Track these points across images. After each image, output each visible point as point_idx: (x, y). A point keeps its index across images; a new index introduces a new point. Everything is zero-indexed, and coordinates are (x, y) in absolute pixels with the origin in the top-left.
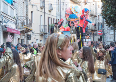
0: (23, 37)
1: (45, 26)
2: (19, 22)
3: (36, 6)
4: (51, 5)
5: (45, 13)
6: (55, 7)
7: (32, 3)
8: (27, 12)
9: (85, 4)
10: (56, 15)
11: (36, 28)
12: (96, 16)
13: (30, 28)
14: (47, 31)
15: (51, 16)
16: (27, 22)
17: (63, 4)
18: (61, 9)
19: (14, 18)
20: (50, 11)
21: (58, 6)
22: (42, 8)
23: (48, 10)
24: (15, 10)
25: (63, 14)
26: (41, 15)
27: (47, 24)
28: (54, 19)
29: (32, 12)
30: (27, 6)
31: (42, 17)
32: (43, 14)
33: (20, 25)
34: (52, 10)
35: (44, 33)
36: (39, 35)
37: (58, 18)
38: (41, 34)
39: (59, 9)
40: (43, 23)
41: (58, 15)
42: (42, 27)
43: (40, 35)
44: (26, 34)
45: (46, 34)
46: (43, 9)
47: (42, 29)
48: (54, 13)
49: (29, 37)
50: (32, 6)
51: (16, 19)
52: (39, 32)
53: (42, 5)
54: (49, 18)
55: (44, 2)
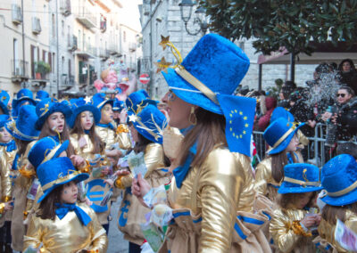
1: (24, 62)
4: (39, 20)
5: (23, 35)
9: (103, 32)
10: (48, 44)
12: (120, 56)
14: (29, 74)
15: (38, 44)
17: (63, 26)
18: (60, 35)
20: (35, 34)
21: (53, 27)
22: (16, 24)
23: (31, 32)
25: (64, 44)
26: (15, 40)
31: (16, 42)
32: (19, 38)
35: (23, 79)
36: (10, 81)
37: (53, 50)
38: (15, 80)
41: (53, 44)
42: (18, 65)
43: (13, 82)
45: (27, 79)
46: (20, 26)
47: (18, 70)
48: (45, 37)
52: (10, 76)
54: (33, 47)
55: (20, 10)
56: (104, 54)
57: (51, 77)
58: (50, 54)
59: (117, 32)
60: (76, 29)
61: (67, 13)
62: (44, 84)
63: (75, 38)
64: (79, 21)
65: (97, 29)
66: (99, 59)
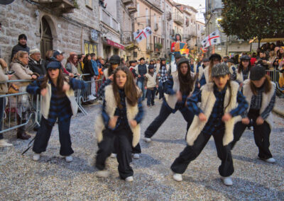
0: (129, 54)
1: (151, 44)
2: (123, 36)
3: (143, 25)
4: (157, 24)
6: (160, 25)
7: (139, 21)
8: (133, 31)
9: (188, 26)
10: (161, 35)
11: (143, 45)
12: (196, 37)
13: (136, 45)
14: (153, 49)
15: (157, 35)
16: (133, 38)
17: (168, 25)
18: (166, 30)
19: (118, 32)
20: (156, 30)
23: (154, 30)
24: (119, 24)
25: (168, 33)
27: (152, 42)
28: (159, 38)
30: (133, 25)
33: (125, 41)
35: (150, 51)
36: (145, 53)
37: (163, 37)
38: (147, 52)
39: (164, 29)
40: (149, 41)
41: (163, 34)
42: (148, 45)
44: (132, 52)
45: (152, 52)
47: (148, 48)
48: (160, 32)
49: (135, 55)
50: (139, 24)
51: (120, 34)
52: (145, 50)
54: (154, 37)
55: (149, 21)
56: (188, 37)
57: (163, 50)
58: (162, 40)
59: (195, 25)
60: (174, 26)
61: (170, 19)
62: (159, 53)
63: (173, 31)
64: (175, 22)
65: (184, 25)
66: (185, 40)
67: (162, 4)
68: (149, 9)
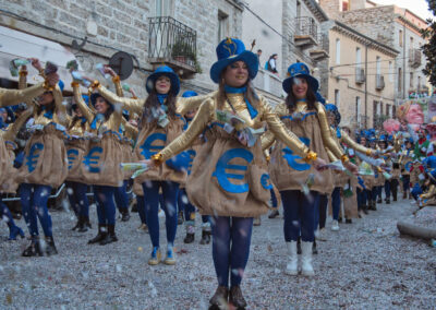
3: (346, 80)
6: (390, 79)
7: (337, 74)
19: (281, 97)
27: (370, 114)
28: (388, 106)
29: (336, 91)
34: (383, 87)
40: (361, 112)
50: (338, 79)
53: (359, 78)
67: (396, 36)
68: (363, 49)
